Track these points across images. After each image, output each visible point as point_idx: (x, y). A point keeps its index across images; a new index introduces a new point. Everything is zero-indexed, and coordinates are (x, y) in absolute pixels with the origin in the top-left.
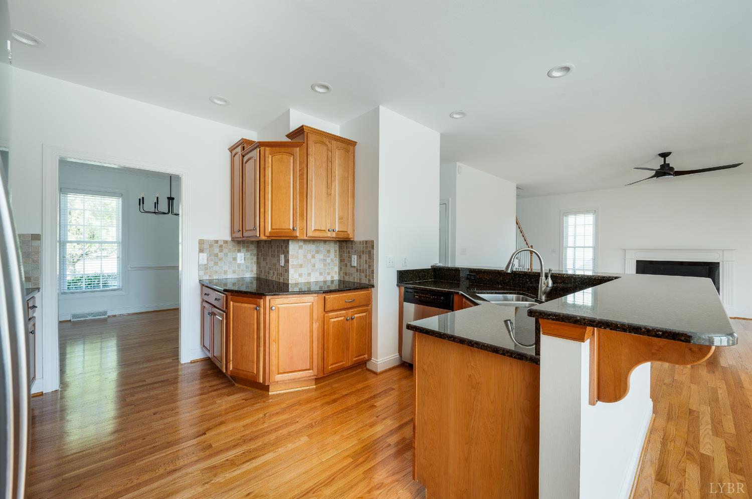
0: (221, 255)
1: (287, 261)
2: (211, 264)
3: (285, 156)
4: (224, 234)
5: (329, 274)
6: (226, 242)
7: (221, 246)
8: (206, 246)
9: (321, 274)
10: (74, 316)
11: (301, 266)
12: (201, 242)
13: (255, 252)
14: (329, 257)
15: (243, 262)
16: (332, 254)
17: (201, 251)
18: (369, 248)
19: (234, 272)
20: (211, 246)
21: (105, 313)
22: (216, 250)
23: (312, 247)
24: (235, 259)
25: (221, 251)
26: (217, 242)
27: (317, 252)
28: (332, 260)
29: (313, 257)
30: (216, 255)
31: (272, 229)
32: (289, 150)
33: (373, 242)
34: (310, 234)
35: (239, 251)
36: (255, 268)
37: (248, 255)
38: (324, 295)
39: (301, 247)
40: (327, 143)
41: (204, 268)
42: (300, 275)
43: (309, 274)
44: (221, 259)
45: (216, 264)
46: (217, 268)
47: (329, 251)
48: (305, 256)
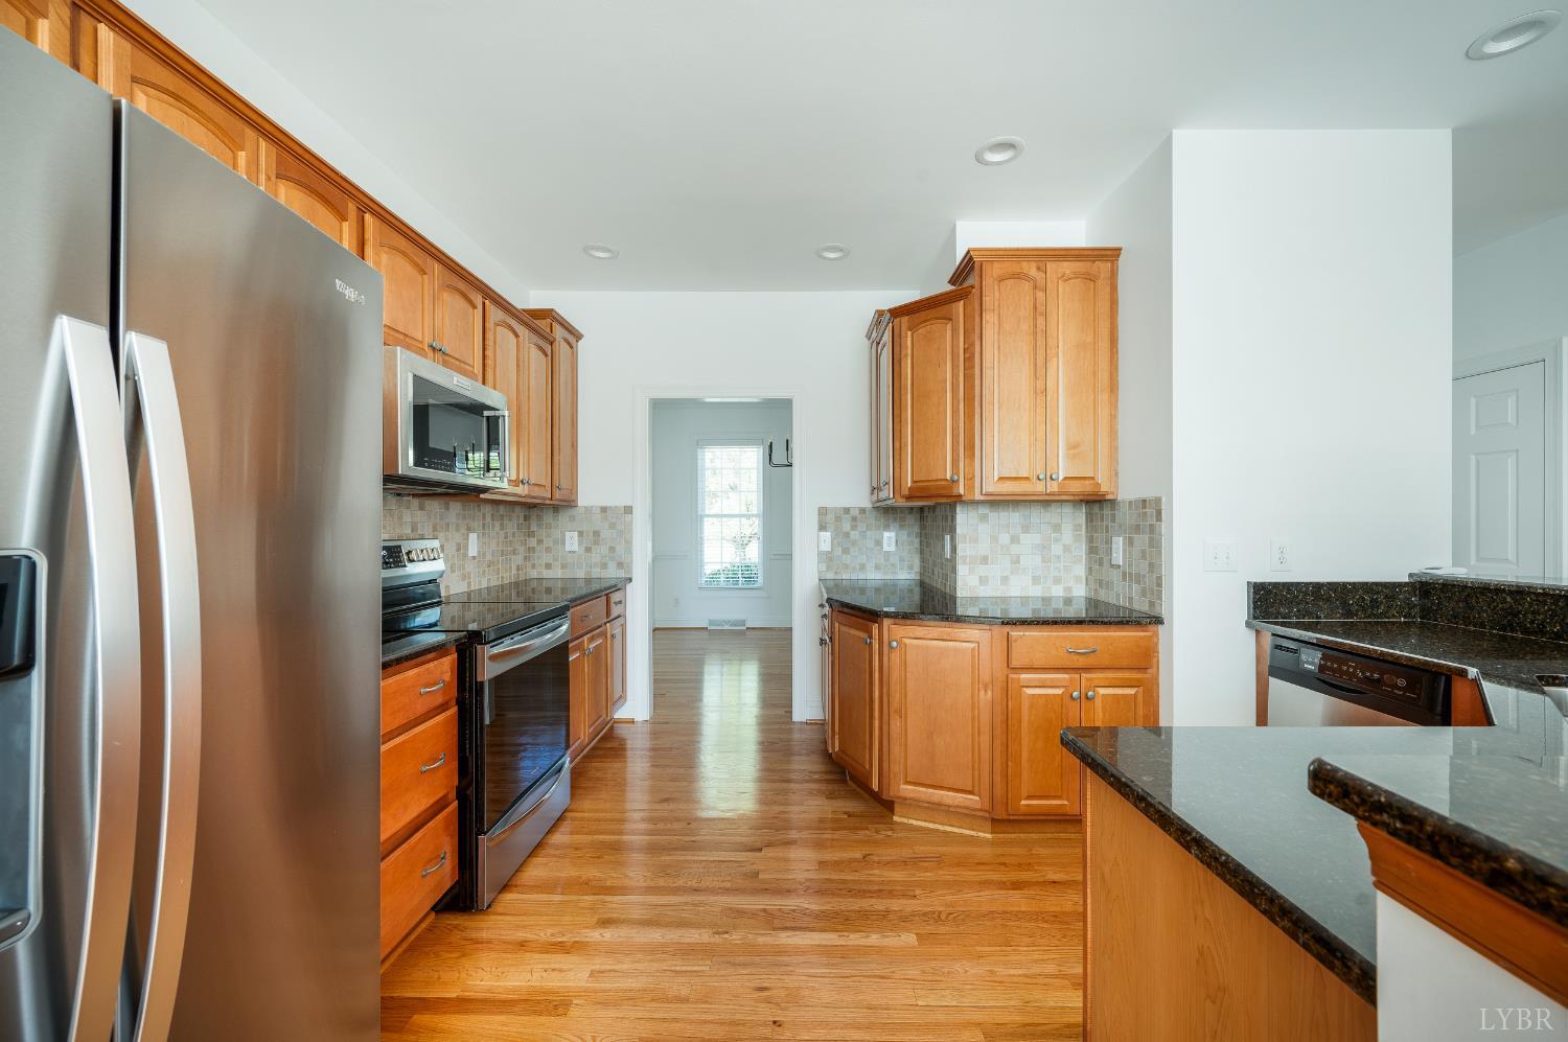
0: (854, 535)
1: (954, 549)
2: (838, 551)
3: (936, 326)
4: (860, 498)
5: (1057, 581)
6: (863, 511)
7: (854, 519)
8: (830, 517)
9: (1036, 580)
10: (711, 622)
11: (985, 560)
12: (823, 512)
13: (916, 529)
14: (1056, 540)
15: (893, 548)
16: (1067, 535)
17: (822, 527)
18: (1151, 514)
19: (877, 567)
20: (838, 519)
21: (743, 623)
22: (847, 527)
23: (1014, 517)
24: (879, 543)
25: (854, 528)
26: (847, 510)
27: (1026, 529)
28: (1067, 549)
29: (1015, 540)
30: (847, 535)
31: (914, 482)
32: (942, 310)
33: (1158, 501)
34: (990, 487)
35: (887, 527)
36: (917, 562)
37: (904, 535)
38: (1007, 629)
39: (984, 518)
40: (1033, 272)
41: (827, 558)
42: (983, 580)
43: (1005, 580)
44: (854, 543)
45: (846, 551)
46: (847, 559)
47: (1057, 528)
48: (994, 539)
